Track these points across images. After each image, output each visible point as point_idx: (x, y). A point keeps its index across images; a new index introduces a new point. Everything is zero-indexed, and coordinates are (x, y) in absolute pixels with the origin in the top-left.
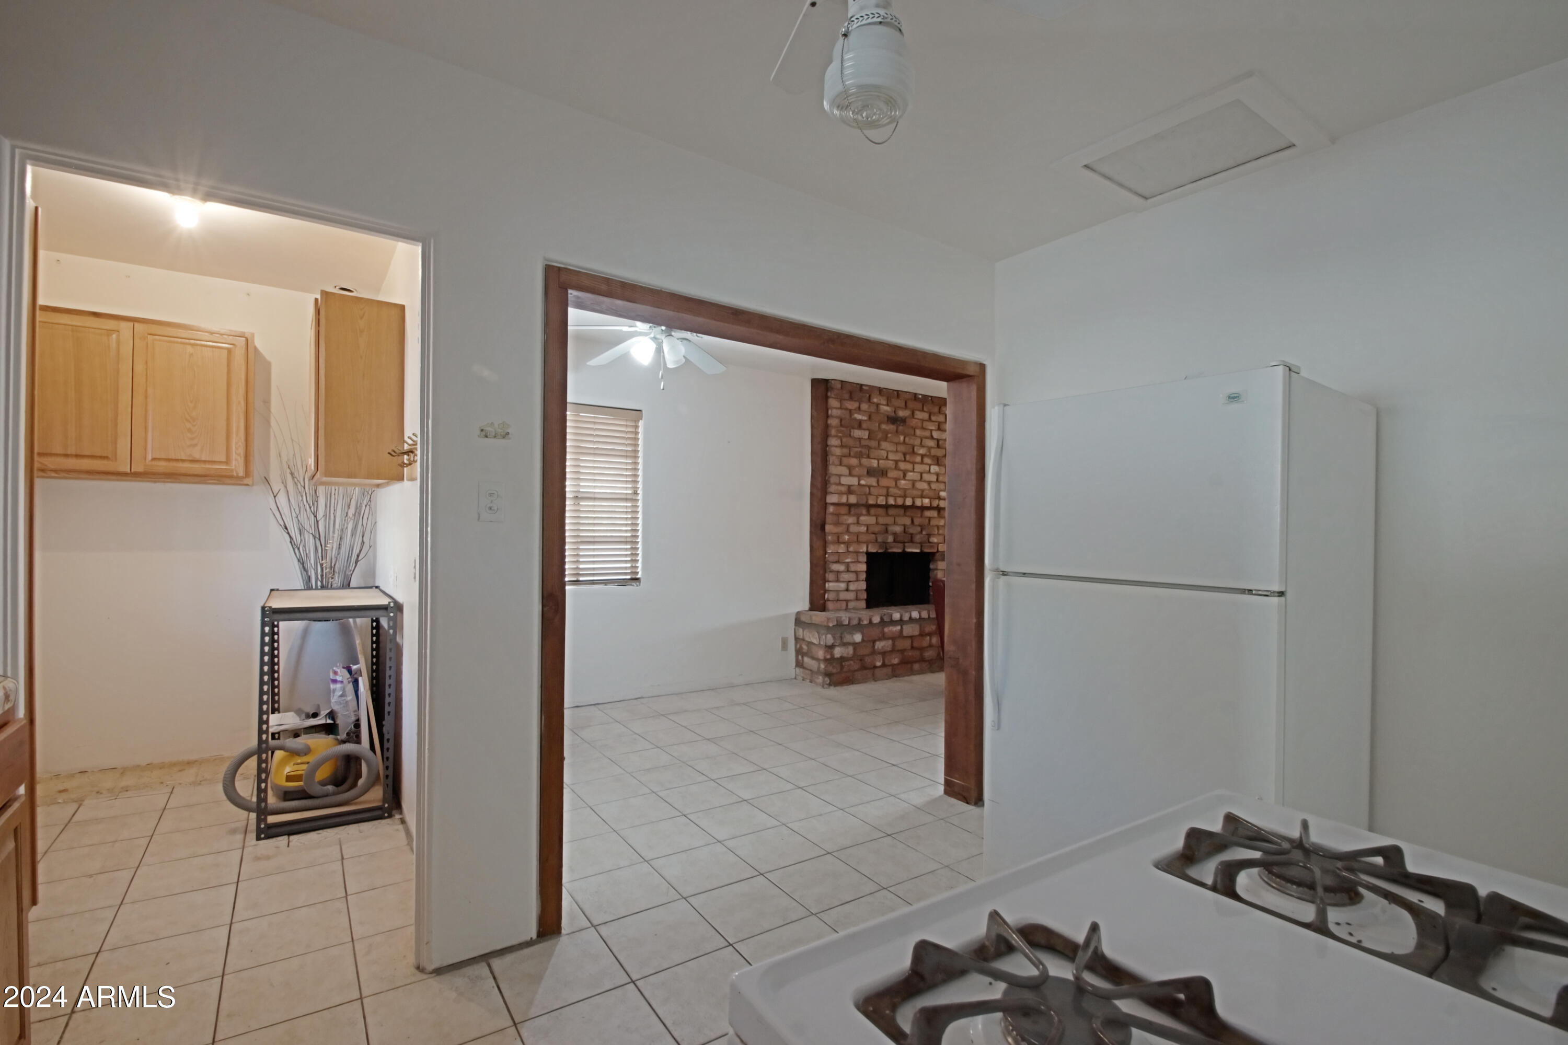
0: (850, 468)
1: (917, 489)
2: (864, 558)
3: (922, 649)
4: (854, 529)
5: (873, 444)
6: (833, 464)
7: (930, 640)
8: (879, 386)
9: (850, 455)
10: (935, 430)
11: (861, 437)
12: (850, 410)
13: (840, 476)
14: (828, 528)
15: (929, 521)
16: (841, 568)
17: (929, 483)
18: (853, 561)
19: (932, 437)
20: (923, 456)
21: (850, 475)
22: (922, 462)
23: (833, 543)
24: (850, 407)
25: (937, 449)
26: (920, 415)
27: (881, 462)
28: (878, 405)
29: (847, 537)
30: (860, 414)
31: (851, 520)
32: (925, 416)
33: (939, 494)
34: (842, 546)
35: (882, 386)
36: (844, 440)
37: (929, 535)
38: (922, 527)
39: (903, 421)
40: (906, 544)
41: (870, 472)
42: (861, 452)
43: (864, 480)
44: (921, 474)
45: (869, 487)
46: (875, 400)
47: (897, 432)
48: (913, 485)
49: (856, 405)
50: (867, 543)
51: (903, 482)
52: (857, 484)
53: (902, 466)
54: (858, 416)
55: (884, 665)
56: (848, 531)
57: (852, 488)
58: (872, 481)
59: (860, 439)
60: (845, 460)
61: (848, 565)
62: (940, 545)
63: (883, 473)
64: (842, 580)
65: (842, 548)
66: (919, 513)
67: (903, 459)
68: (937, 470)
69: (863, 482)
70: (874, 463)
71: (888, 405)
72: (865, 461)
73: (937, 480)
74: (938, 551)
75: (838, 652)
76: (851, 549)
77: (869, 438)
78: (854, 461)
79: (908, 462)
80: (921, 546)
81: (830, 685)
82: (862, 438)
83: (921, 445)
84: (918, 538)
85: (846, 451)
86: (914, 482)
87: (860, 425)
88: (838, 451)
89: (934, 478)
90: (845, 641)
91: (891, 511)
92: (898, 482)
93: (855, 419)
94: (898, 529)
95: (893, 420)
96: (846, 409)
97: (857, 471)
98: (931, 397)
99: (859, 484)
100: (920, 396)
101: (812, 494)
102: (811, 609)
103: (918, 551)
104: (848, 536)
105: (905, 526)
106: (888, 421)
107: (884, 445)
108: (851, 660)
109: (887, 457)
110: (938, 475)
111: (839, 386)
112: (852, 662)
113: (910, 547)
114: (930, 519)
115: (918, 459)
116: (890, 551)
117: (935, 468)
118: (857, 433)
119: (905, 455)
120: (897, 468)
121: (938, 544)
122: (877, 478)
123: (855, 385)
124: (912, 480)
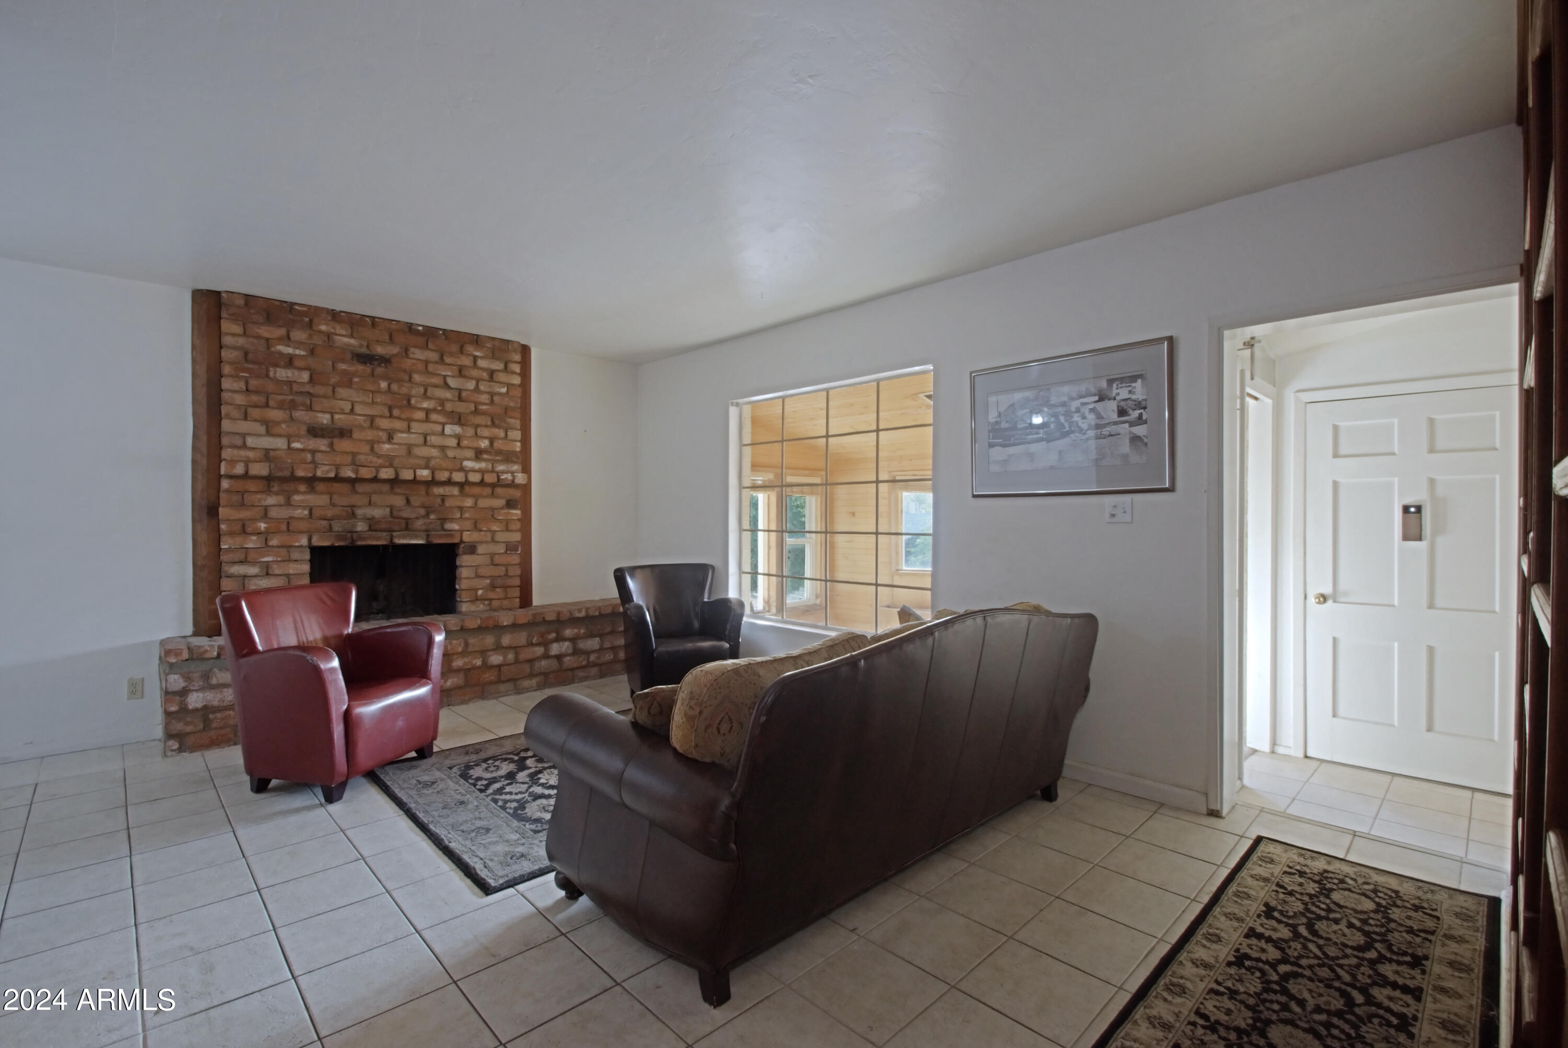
0: (267, 423)
1: (417, 457)
2: (303, 555)
4: (279, 512)
5: (319, 390)
6: (228, 416)
8: (331, 307)
9: (267, 405)
10: (453, 377)
11: (292, 380)
12: (267, 340)
13: (244, 435)
14: (222, 511)
15: (443, 501)
16: (252, 570)
17: (443, 448)
18: (280, 559)
19: (447, 386)
20: (428, 412)
21: (269, 434)
22: (427, 420)
23: (231, 534)
24: (266, 335)
25: (458, 403)
26: (418, 354)
27: (337, 417)
28: (329, 335)
29: (263, 525)
30: (289, 346)
31: (271, 500)
32: (431, 355)
33: (461, 464)
34: (254, 538)
35: (338, 308)
36: (253, 382)
37: (444, 520)
38: (429, 510)
39: (385, 360)
40: (395, 534)
41: (315, 431)
42: (292, 401)
43: (300, 441)
44: (425, 436)
45: (313, 452)
46: (323, 328)
47: (373, 375)
48: (409, 453)
49: (282, 332)
50: (310, 533)
51: (387, 446)
52: (285, 447)
53: (384, 423)
54: (285, 349)
56: (265, 516)
57: (272, 453)
58: (320, 444)
59: (290, 383)
60: (255, 411)
61: (266, 565)
62: (465, 533)
63: (344, 433)
65: (253, 542)
66: (422, 489)
67: (388, 414)
68: (457, 432)
69: (296, 445)
70: (325, 419)
71: (352, 336)
72: (299, 414)
73: (458, 444)
74: (462, 541)
76: (274, 542)
77: (311, 380)
78: (276, 414)
79: (399, 418)
80: (428, 536)
82: (295, 382)
83: (425, 396)
84: (419, 524)
85: (257, 398)
86: (409, 448)
87: (290, 361)
88: (240, 399)
89: (453, 442)
90: (214, 681)
91: (360, 488)
92: (376, 446)
93: (280, 354)
94: (377, 513)
95: (366, 359)
96: (258, 337)
97: (283, 428)
98: (444, 330)
99: (289, 447)
100: (420, 328)
101: (194, 462)
102: (196, 634)
103: (420, 542)
104: (265, 523)
105: (392, 508)
106: (352, 359)
107: (342, 392)
109: (352, 409)
110: (459, 438)
111: (241, 302)
113: (404, 537)
114: (443, 498)
115: (420, 415)
116: (359, 543)
117: (453, 429)
118: (283, 374)
119: (390, 409)
120: (372, 425)
121: (461, 531)
122: (331, 440)
123: (278, 303)
124: (406, 444)
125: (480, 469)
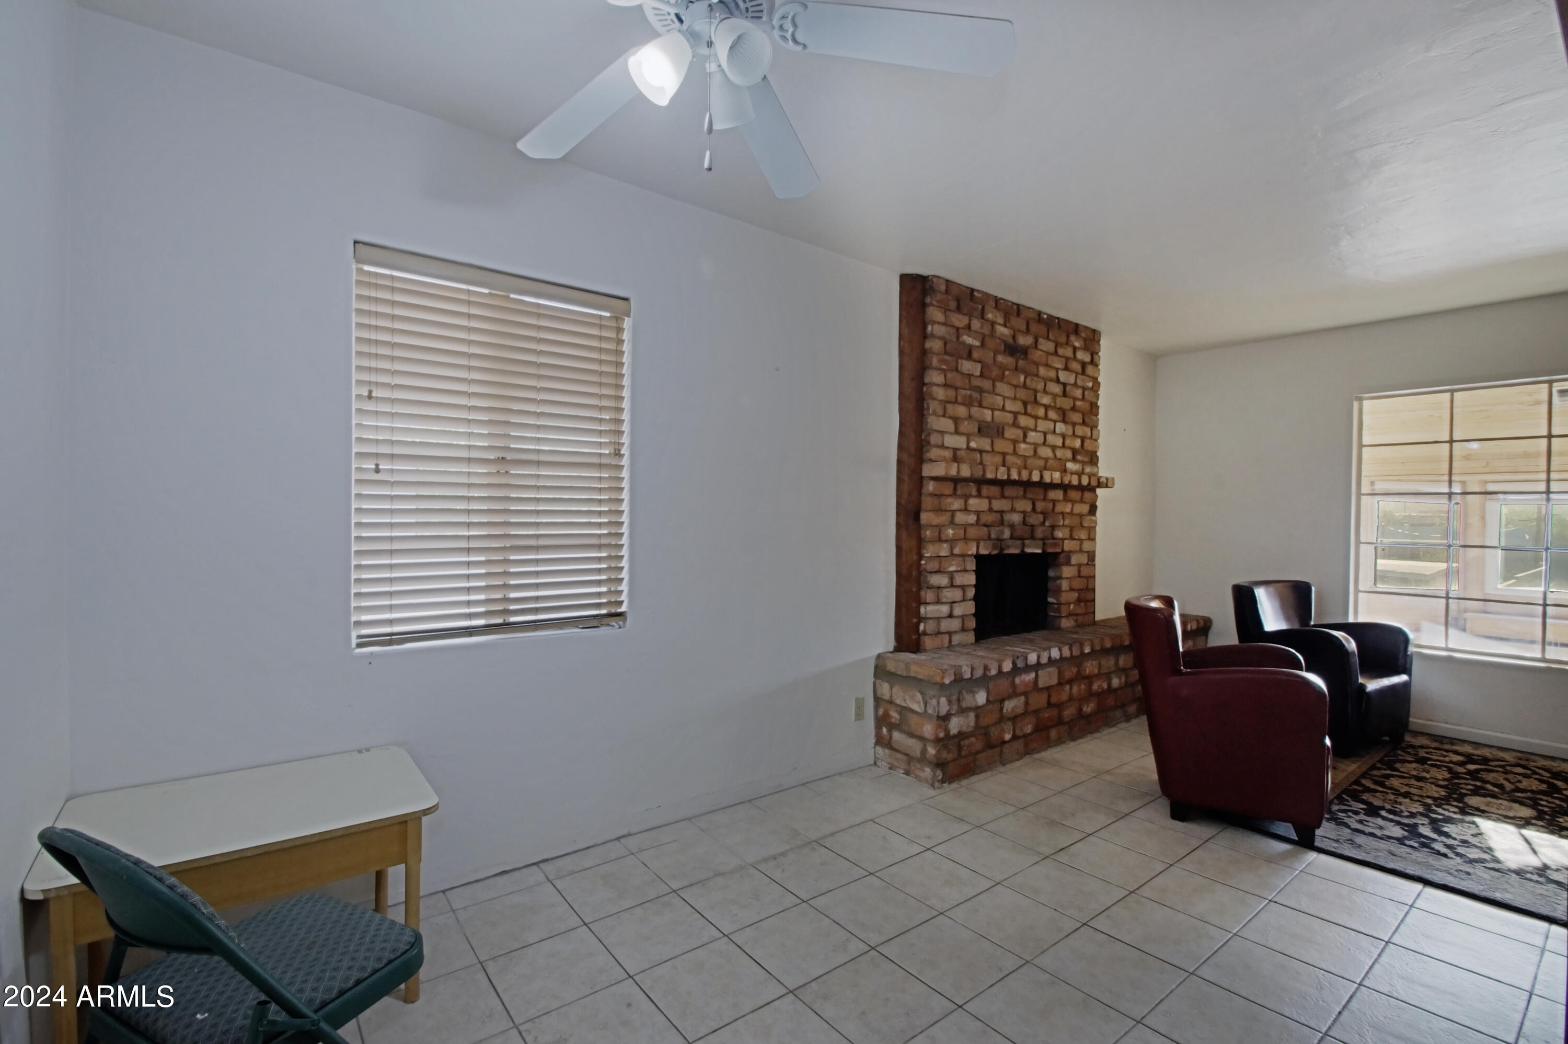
0: (956, 420)
1: (1040, 458)
2: (971, 565)
3: (1060, 706)
4: (960, 518)
5: (987, 385)
6: (935, 413)
7: (1071, 689)
8: (995, 294)
9: (956, 402)
10: (1062, 370)
11: (971, 373)
12: (958, 329)
13: (942, 433)
14: (925, 517)
15: (1054, 506)
16: (943, 580)
17: (1055, 448)
18: (959, 569)
19: (1058, 380)
20: (1047, 407)
21: (957, 432)
22: (1046, 418)
23: (932, 541)
24: (957, 324)
25: (1064, 398)
26: (1046, 345)
27: (996, 413)
28: (993, 324)
29: (951, 532)
30: (970, 336)
31: (957, 504)
32: (1049, 346)
33: (1066, 465)
34: (945, 545)
35: (1000, 295)
36: (949, 375)
37: (1053, 527)
38: (1045, 515)
39: (1024, 352)
40: (1027, 542)
41: (983, 429)
42: (971, 396)
43: (974, 440)
44: (1045, 435)
45: (981, 452)
46: (990, 316)
47: (1016, 369)
48: (1035, 451)
49: (964, 320)
50: (978, 541)
51: (1023, 446)
52: (965, 446)
53: (1023, 421)
54: (968, 340)
55: (1015, 737)
56: (952, 522)
57: (959, 453)
58: (985, 443)
59: (970, 376)
60: (950, 407)
61: (951, 576)
62: (1066, 541)
63: (999, 431)
64: (944, 600)
65: (944, 550)
66: (1040, 493)
67: (1023, 411)
68: (1063, 431)
69: (973, 445)
70: (987, 415)
71: (1005, 326)
72: (975, 410)
73: (1063, 443)
74: (1063, 551)
75: (955, 725)
76: (957, 551)
77: (982, 374)
78: (962, 411)
79: (1030, 415)
80: (1044, 544)
81: (943, 781)
82: (973, 375)
83: (1045, 391)
84: (1039, 533)
85: (951, 393)
86: (1036, 446)
87: (970, 353)
88: (940, 393)
89: (1059, 442)
90: (964, 705)
91: (1009, 491)
92: (1017, 445)
93: (964, 343)
94: (1016, 518)
95: (1013, 349)
96: (952, 326)
97: (965, 427)
98: (1058, 318)
99: (968, 448)
100: (1045, 316)
101: (899, 462)
102: (898, 649)
103: (1039, 551)
104: (953, 529)
105: (1024, 512)
106: (1005, 350)
107: (1001, 387)
108: (973, 736)
109: (1003, 406)
110: (1064, 437)
111: (943, 288)
112: (973, 739)
113: (1029, 546)
114: (1054, 502)
115: (1041, 412)
116: (1006, 552)
117: (1061, 427)
118: (967, 366)
119: (1025, 404)
121: (1063, 540)
122: (992, 439)
123: (964, 289)
124: (1033, 444)
125: (1076, 471)
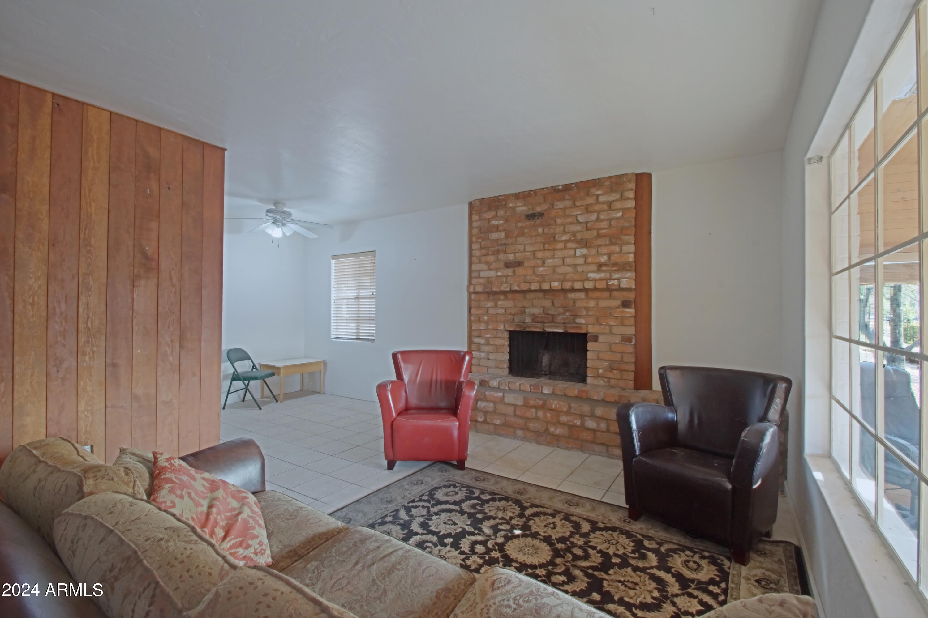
0: (488, 263)
1: (559, 274)
2: (506, 335)
4: (491, 311)
5: (510, 241)
8: (514, 192)
9: (488, 254)
10: (582, 214)
11: (497, 238)
12: (488, 219)
13: (479, 271)
14: (473, 311)
15: (574, 303)
16: (482, 341)
17: (575, 266)
18: (493, 336)
19: (578, 222)
20: (566, 242)
21: (489, 269)
22: (565, 248)
23: (475, 322)
24: (488, 217)
25: (585, 232)
26: (560, 205)
27: (517, 255)
28: (514, 208)
29: (486, 318)
30: (497, 220)
31: (489, 304)
32: (568, 203)
33: (587, 276)
34: (483, 324)
35: (518, 191)
36: (483, 243)
37: (575, 316)
38: (566, 309)
39: (541, 215)
40: (546, 325)
41: (508, 265)
42: (498, 250)
43: (500, 271)
44: (563, 259)
45: (507, 276)
46: (511, 205)
47: (535, 225)
48: (554, 272)
49: (494, 213)
50: (504, 322)
51: (541, 269)
52: (495, 275)
53: (540, 255)
54: (495, 222)
55: (485, 422)
56: (487, 312)
57: (490, 279)
58: (509, 272)
59: (497, 240)
60: (483, 259)
61: (487, 340)
62: (589, 326)
63: (519, 264)
64: (482, 350)
65: (482, 327)
66: (563, 295)
67: (543, 248)
68: (584, 253)
69: (499, 274)
70: (511, 257)
71: (525, 205)
72: (501, 257)
73: (585, 261)
74: (589, 332)
76: (490, 327)
77: (507, 236)
78: (491, 258)
79: (548, 250)
80: (565, 326)
82: (499, 239)
83: (564, 232)
84: (559, 319)
85: (484, 251)
86: (554, 267)
87: (497, 229)
88: (478, 253)
89: (581, 261)
91: (530, 296)
92: (536, 269)
93: (493, 225)
94: (536, 311)
95: (531, 216)
96: (485, 219)
97: (494, 265)
98: (575, 183)
100: (560, 187)
103: (560, 330)
104: (487, 317)
105: (544, 308)
106: (525, 219)
107: (520, 240)
109: (525, 249)
110: (585, 257)
113: (549, 327)
114: (575, 300)
115: (561, 245)
116: (527, 330)
117: (582, 251)
118: (494, 236)
119: (544, 244)
120: (535, 258)
121: (587, 324)
122: (514, 269)
123: (493, 198)
124: (552, 266)
125: (600, 278)
